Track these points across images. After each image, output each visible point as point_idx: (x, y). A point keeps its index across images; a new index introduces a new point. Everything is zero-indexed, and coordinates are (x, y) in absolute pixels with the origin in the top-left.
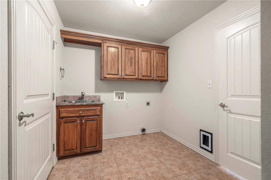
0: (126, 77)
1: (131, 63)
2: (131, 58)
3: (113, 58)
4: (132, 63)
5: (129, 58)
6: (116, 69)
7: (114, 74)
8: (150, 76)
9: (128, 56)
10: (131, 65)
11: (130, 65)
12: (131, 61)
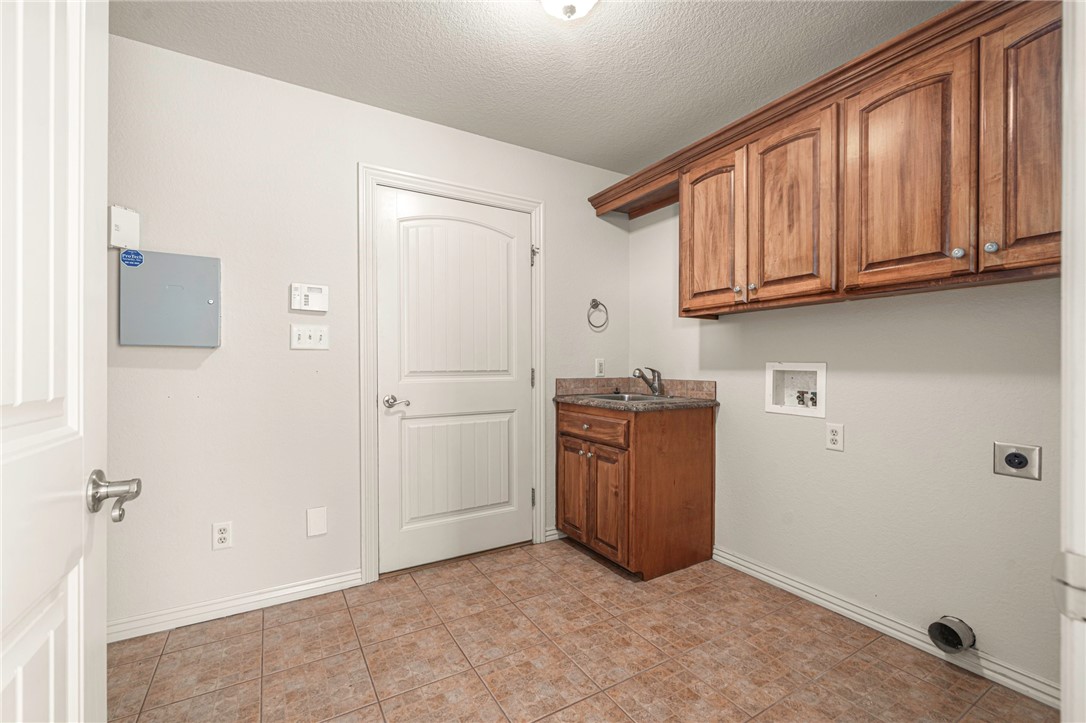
0: (765, 293)
1: (790, 213)
2: (791, 187)
3: (711, 222)
4: (799, 208)
5: (781, 189)
6: (722, 267)
7: (714, 288)
8: (940, 254)
9: (775, 184)
10: (790, 227)
11: (786, 224)
12: (790, 204)
